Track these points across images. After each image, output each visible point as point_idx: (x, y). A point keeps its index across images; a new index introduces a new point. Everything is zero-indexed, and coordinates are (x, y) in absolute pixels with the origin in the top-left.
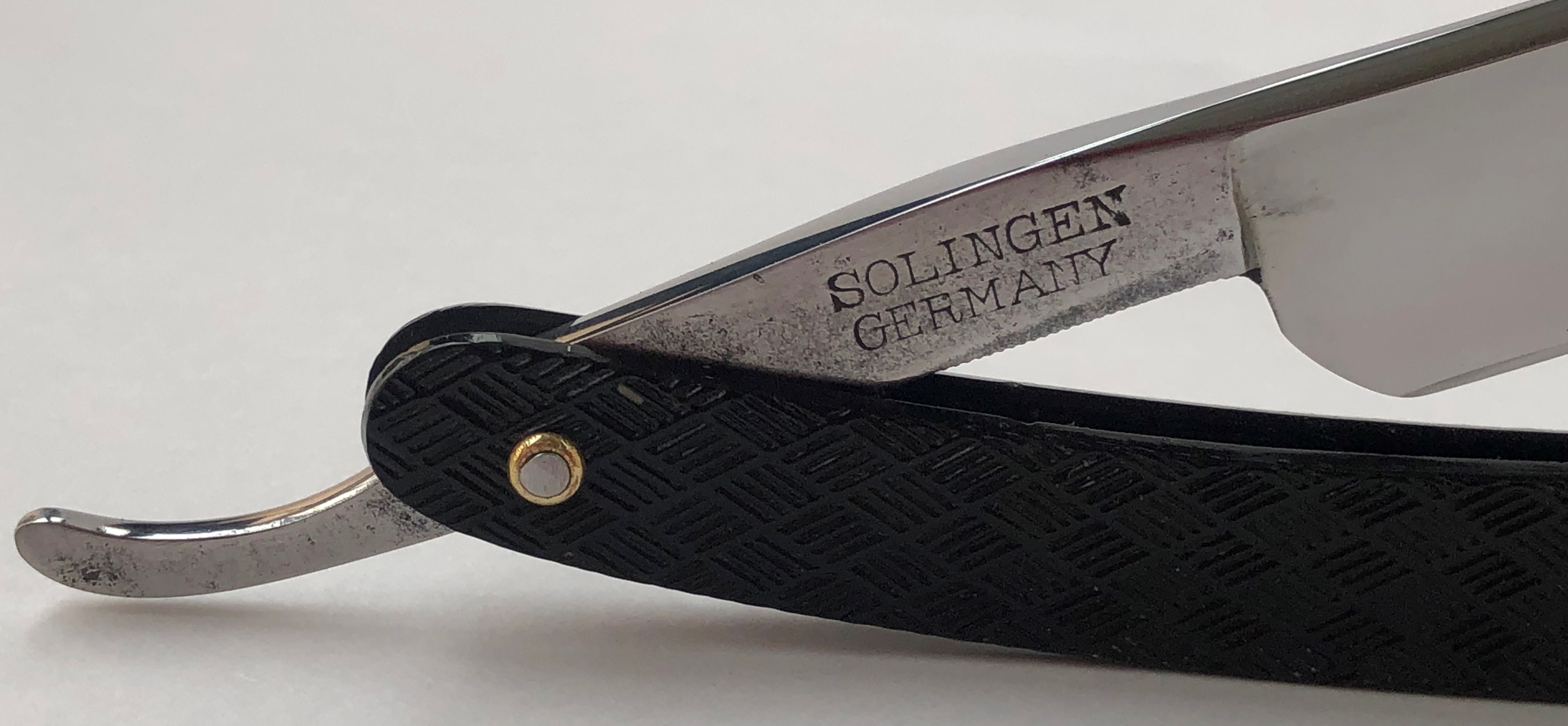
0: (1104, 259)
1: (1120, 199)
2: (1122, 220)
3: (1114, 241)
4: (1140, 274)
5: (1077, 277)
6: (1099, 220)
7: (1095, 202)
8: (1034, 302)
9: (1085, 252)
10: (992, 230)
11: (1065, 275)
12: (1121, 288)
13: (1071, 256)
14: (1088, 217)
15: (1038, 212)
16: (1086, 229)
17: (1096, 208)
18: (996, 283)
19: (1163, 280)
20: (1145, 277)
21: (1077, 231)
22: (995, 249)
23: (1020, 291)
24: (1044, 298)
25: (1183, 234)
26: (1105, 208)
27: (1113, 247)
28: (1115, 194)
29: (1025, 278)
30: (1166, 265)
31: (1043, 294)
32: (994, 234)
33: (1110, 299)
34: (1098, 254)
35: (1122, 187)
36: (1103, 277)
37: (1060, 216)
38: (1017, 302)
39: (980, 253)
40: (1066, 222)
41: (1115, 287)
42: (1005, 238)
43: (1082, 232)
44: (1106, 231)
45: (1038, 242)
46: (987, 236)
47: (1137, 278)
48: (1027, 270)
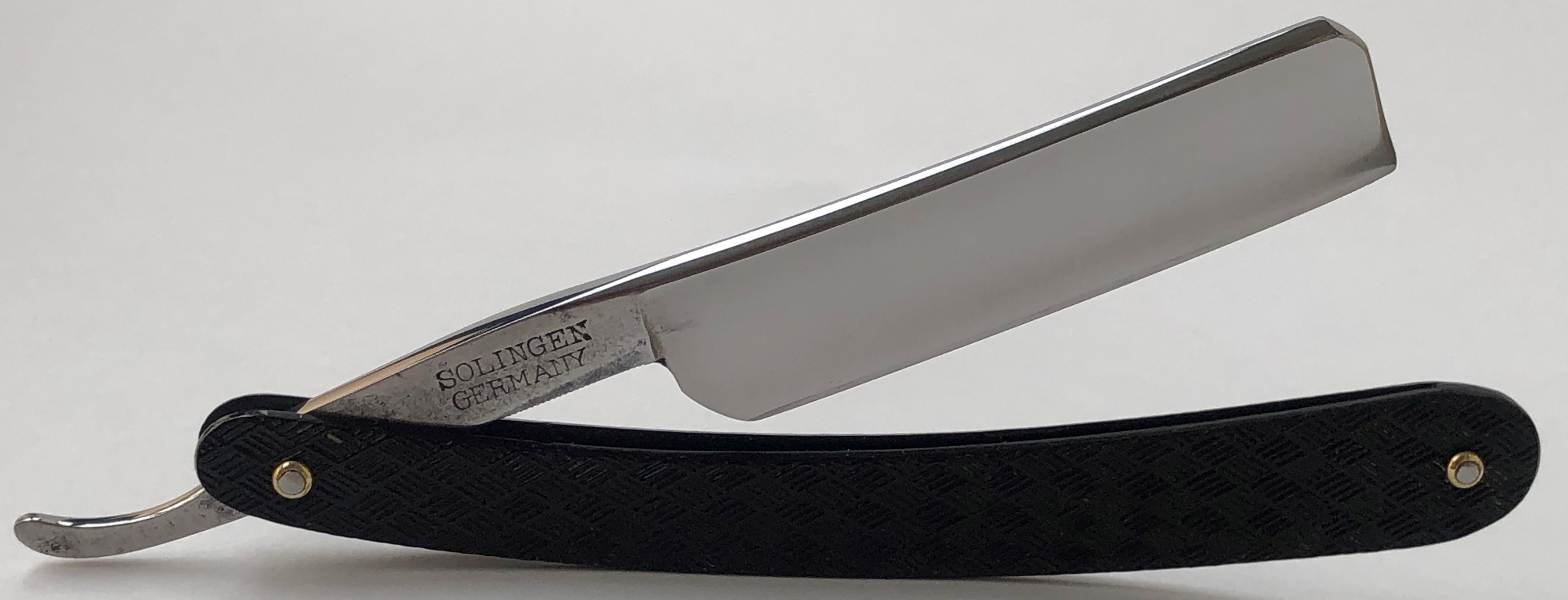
0: (580, 357)
1: (585, 327)
2: (587, 337)
3: (584, 348)
4: (600, 364)
5: (567, 367)
6: (575, 338)
7: (573, 329)
8: (546, 381)
9: (570, 354)
10: (520, 345)
11: (561, 367)
12: (591, 372)
13: (563, 357)
14: (569, 336)
15: (542, 334)
16: (569, 343)
17: (572, 332)
18: (526, 372)
19: (613, 367)
20: (603, 366)
21: (564, 344)
22: (522, 354)
23: (538, 376)
24: (551, 379)
25: (619, 343)
26: (577, 331)
27: (584, 351)
28: (582, 324)
29: (540, 369)
30: (613, 359)
31: (551, 377)
32: (521, 347)
33: (586, 378)
34: (577, 355)
35: (585, 321)
36: (581, 367)
37: (554, 336)
38: (537, 381)
39: (515, 357)
40: (558, 339)
41: (588, 372)
42: (528, 349)
43: (567, 345)
44: (579, 343)
45: (545, 350)
46: (517, 348)
47: (598, 366)
48: (541, 365)
